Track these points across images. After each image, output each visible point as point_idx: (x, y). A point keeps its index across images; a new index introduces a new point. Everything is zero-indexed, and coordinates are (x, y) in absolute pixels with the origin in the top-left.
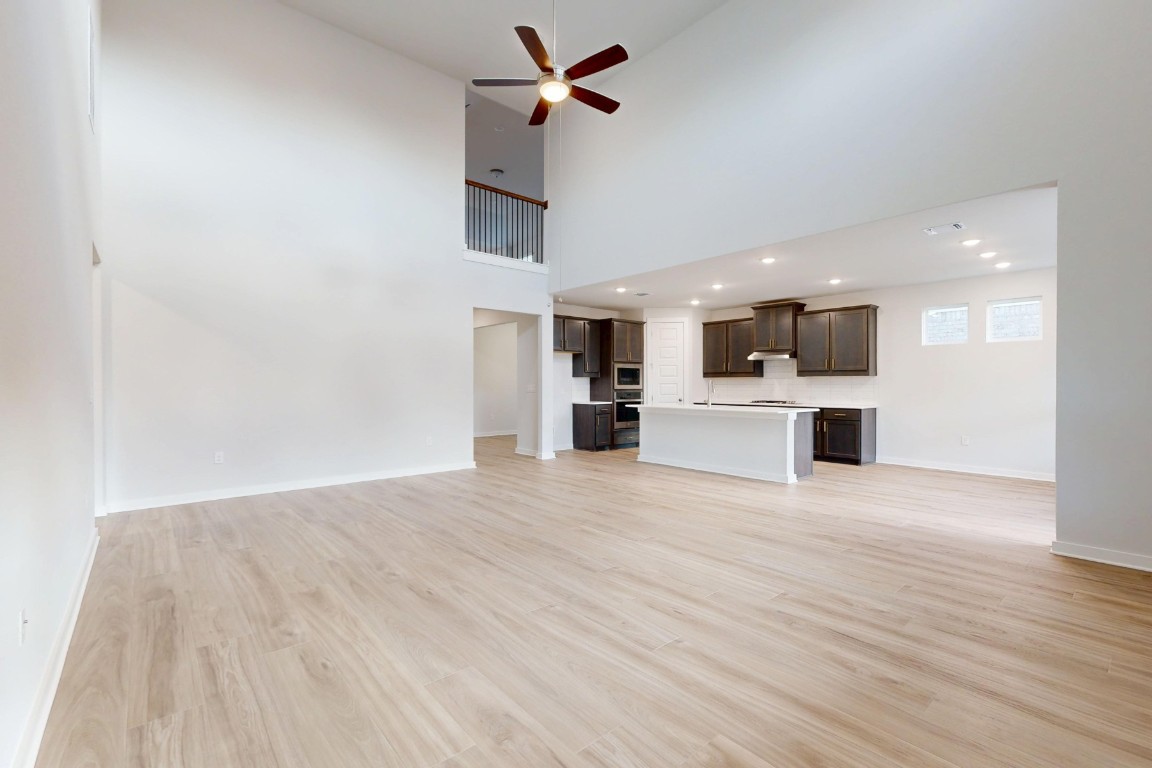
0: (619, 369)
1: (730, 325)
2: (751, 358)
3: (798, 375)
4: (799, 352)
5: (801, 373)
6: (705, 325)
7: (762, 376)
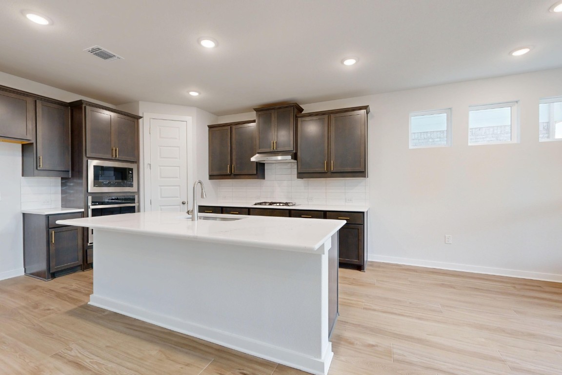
0: (95, 167)
1: (234, 127)
2: (253, 159)
3: (298, 177)
4: (299, 154)
5: (301, 175)
6: (210, 127)
7: (264, 178)
